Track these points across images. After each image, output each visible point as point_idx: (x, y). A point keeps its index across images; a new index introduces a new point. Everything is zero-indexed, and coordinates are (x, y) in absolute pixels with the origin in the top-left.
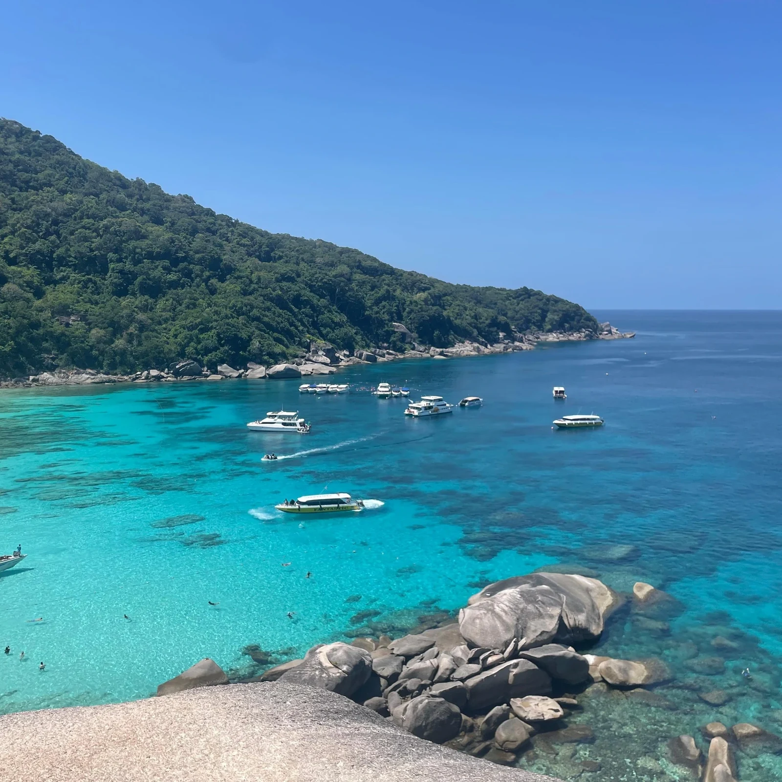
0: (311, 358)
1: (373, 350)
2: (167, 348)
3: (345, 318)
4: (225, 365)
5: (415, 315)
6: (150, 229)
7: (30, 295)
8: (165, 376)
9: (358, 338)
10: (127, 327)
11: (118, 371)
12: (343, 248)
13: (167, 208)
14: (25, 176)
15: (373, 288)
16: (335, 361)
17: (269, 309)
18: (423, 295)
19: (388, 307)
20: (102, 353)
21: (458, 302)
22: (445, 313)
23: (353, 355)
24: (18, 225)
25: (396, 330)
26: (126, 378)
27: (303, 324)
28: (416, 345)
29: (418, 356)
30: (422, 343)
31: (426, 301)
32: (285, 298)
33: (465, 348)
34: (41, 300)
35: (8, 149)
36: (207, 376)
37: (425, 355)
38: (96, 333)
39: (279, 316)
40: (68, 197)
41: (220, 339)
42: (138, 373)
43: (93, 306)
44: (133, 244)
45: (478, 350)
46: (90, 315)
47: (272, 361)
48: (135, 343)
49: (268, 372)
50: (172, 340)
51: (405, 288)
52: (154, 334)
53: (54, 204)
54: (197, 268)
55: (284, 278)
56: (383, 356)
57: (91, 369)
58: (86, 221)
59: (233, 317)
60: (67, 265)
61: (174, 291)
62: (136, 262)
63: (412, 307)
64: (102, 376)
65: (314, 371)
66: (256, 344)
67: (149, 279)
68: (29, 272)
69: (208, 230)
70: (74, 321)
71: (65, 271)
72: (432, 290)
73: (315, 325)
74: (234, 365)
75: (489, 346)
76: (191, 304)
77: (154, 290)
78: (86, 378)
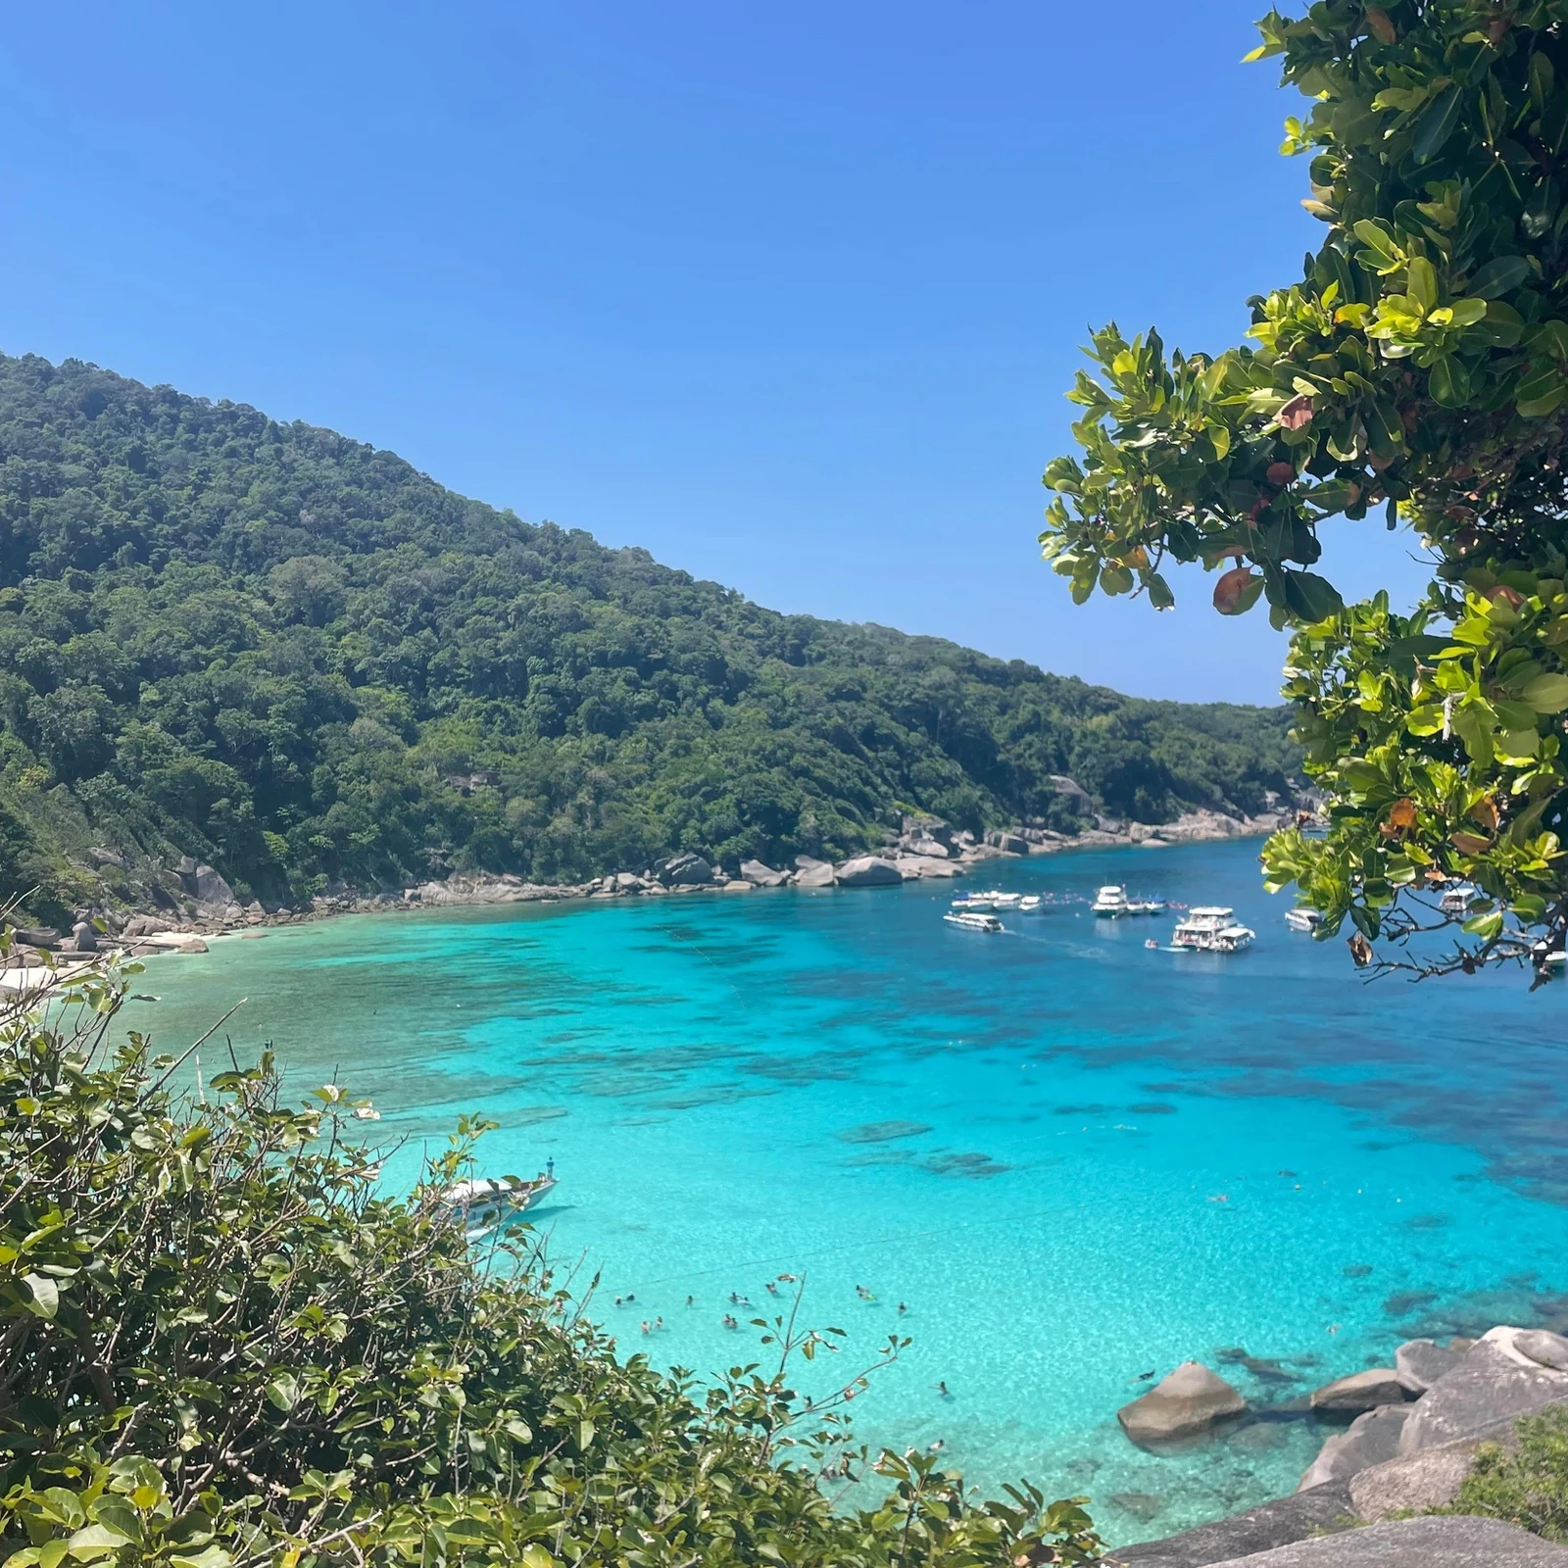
0: (911, 846)
1: (1019, 830)
2: (647, 831)
3: (959, 770)
4: (755, 861)
5: (1095, 761)
6: (596, 610)
7: (397, 739)
8: (647, 884)
9: (988, 806)
10: (573, 794)
11: (558, 877)
12: (918, 638)
13: (609, 573)
14: (364, 524)
15: (1003, 709)
16: (954, 852)
17: (822, 753)
18: (1104, 721)
19: (1037, 745)
20: (530, 843)
21: (1175, 733)
22: (1153, 755)
23: (982, 842)
24: (367, 612)
25: (1058, 790)
26: (574, 889)
27: (885, 781)
28: (1101, 819)
29: (1107, 841)
30: (1112, 815)
31: (1112, 730)
32: (851, 730)
33: (1202, 825)
34: (417, 748)
35: (326, 477)
36: (722, 884)
37: (1121, 839)
38: (518, 806)
39: (842, 767)
40: (447, 559)
41: (742, 813)
42: (597, 880)
43: (508, 757)
44: (569, 638)
45: (1229, 828)
46: (505, 773)
47: (840, 852)
48: (589, 823)
49: (838, 874)
50: (653, 816)
51: (1067, 708)
52: (622, 805)
53: (426, 571)
54: (686, 681)
55: (840, 694)
56: (1039, 842)
57: (513, 874)
58: (481, 601)
59: (761, 770)
60: (452, 683)
61: (650, 725)
62: (579, 673)
63: (1087, 744)
64: (530, 889)
65: (923, 872)
66: (809, 821)
67: (605, 703)
68: (393, 696)
69: (686, 610)
70: (477, 784)
71: (449, 694)
72: (1122, 710)
73: (906, 783)
74: (769, 861)
75: (1247, 819)
76: (679, 747)
77: (613, 722)
78: (505, 890)
